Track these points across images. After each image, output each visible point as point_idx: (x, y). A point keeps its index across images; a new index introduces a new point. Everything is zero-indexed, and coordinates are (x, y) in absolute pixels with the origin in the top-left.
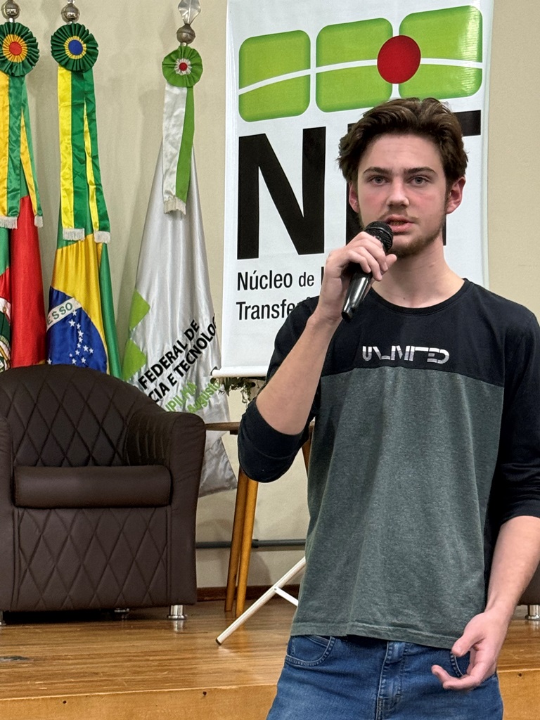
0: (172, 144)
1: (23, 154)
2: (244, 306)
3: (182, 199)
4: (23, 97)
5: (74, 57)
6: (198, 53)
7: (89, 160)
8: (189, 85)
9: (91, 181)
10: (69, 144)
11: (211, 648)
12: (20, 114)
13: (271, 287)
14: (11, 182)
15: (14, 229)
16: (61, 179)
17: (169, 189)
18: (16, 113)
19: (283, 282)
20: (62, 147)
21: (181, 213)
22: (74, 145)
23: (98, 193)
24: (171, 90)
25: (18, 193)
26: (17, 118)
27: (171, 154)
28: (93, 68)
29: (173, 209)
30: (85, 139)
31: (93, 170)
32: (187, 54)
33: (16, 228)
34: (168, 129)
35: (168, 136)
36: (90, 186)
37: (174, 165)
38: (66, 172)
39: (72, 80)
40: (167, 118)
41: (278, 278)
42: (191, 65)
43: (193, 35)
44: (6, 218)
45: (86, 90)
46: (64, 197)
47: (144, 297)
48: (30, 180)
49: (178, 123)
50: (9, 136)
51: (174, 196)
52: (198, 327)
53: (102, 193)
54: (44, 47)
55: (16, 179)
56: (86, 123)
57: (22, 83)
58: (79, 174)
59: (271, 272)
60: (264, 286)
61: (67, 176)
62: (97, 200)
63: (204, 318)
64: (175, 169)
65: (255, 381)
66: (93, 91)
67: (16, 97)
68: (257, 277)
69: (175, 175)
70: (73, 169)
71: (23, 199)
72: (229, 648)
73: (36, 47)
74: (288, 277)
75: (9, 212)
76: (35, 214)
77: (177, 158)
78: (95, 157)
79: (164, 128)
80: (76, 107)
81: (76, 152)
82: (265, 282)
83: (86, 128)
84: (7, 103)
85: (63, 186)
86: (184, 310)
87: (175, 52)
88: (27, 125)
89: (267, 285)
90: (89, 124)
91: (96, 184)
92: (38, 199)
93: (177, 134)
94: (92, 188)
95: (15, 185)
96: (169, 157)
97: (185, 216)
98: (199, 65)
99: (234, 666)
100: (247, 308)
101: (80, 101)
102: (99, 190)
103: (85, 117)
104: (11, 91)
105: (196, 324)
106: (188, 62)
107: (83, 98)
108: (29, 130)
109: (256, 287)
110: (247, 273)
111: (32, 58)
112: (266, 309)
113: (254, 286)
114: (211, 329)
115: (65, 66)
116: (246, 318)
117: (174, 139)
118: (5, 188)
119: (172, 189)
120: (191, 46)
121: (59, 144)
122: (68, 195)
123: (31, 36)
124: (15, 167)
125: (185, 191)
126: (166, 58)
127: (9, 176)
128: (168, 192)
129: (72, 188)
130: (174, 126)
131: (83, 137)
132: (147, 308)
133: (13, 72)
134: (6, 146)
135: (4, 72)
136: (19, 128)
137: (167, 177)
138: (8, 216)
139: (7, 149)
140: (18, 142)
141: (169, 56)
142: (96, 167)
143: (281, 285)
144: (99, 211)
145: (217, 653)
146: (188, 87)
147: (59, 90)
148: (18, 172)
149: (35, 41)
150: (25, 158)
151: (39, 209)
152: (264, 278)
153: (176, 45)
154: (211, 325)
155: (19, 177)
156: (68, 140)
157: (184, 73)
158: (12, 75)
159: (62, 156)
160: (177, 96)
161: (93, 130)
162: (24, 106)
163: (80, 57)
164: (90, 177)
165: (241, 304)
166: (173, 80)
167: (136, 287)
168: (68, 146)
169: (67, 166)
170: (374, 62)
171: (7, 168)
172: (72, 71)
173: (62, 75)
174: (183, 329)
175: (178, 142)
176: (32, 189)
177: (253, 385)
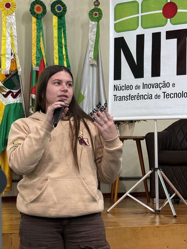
0: (92, 41)
1: (41, 45)
2: (116, 96)
3: (95, 60)
4: (41, 26)
5: (58, 12)
6: (101, 10)
7: (64, 47)
8: (98, 21)
9: (64, 54)
10: (57, 41)
11: (105, 214)
12: (40, 32)
13: (125, 90)
14: (37, 55)
15: (38, 71)
16: (54, 54)
17: (91, 57)
18: (39, 31)
19: (129, 88)
20: (55, 43)
21: (95, 65)
22: (58, 42)
23: (67, 58)
24: (92, 23)
25: (39, 59)
26: (39, 33)
27: (92, 45)
28: (65, 15)
29: (93, 64)
30: (62, 40)
31: (65, 50)
32: (97, 10)
33: (39, 70)
34: (90, 36)
35: (91, 38)
36: (64, 56)
37: (93, 49)
38: (56, 51)
39: (58, 20)
40: (90, 32)
41: (128, 87)
42: (99, 14)
43: (99, 3)
44: (36, 67)
45: (63, 23)
46: (55, 60)
47: (83, 94)
48: (44, 54)
49: (94, 34)
50: (37, 39)
51: (93, 59)
52: (101, 104)
53: (68, 58)
54: (48, 8)
55: (39, 54)
56: (63, 34)
57: (41, 21)
58: (60, 52)
59: (125, 84)
60: (123, 89)
61: (56, 53)
62: (67, 61)
63: (103, 101)
64: (93, 50)
65: (120, 122)
66: (65, 23)
67: (39, 26)
68: (120, 86)
69: (93, 52)
70: (58, 50)
71: (41, 60)
72: (111, 214)
73: (46, 8)
74: (131, 86)
75: (36, 65)
76: (45, 66)
77: (94, 46)
78: (66, 46)
79: (89, 35)
80: (59, 29)
81: (59, 44)
82: (123, 88)
83: (63, 36)
84: (36, 28)
85: (55, 56)
86: (96, 98)
87: (93, 10)
88: (43, 35)
89: (124, 89)
90: (64, 35)
91: (66, 55)
92: (46, 61)
93: (94, 38)
94: (65, 56)
95: (39, 56)
96: (91, 46)
97: (97, 66)
98: (102, 14)
99: (112, 220)
100: (117, 97)
101: (61, 27)
102: (67, 57)
103: (62, 32)
104: (37, 23)
105: (100, 103)
106: (97, 13)
107: (62, 26)
108: (43, 36)
109: (120, 90)
110: (117, 85)
111: (44, 12)
112: (124, 97)
113: (119, 89)
114: (105, 104)
115: (55, 15)
116: (117, 101)
117: (93, 39)
118: (35, 57)
119: (92, 56)
120: (99, 7)
121: (53, 42)
122: (57, 59)
123: (44, 5)
124: (38, 50)
125: (97, 57)
126: (90, 12)
127: (36, 53)
128: (91, 58)
129: (58, 57)
130: (93, 35)
131: (62, 39)
132: (83, 97)
133: (38, 17)
134: (35, 43)
135: (35, 17)
136: (40, 36)
137: (90, 52)
138: (36, 66)
139: (36, 43)
140: (39, 41)
141: (91, 11)
142: (66, 49)
143: (129, 89)
144: (67, 65)
145: (107, 216)
146: (97, 22)
147: (53, 23)
148: (39, 51)
149: (45, 6)
150: (42, 46)
151: (47, 64)
152: (123, 87)
153: (93, 7)
154: (105, 103)
155: (40, 53)
156: (57, 40)
157: (96, 16)
158: (37, 18)
159: (54, 46)
160: (94, 25)
161: (65, 37)
162: (42, 29)
163: (61, 11)
164: (64, 53)
165: (115, 96)
166: (92, 19)
167: (80, 90)
168: (56, 42)
169: (56, 49)
170: (161, 11)
171: (36, 50)
172: (58, 16)
173: (54, 18)
174: (96, 104)
175: (94, 41)
176: (44, 57)
177: (120, 124)
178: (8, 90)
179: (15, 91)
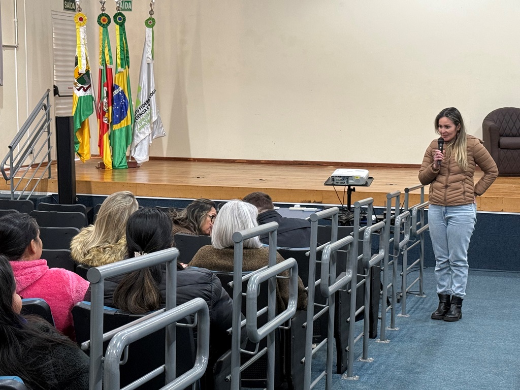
4: (107, 32)
8: (152, 27)
22: (120, 45)
28: (125, 24)
32: (151, 19)
43: (153, 13)
44: (101, 66)
45: (123, 29)
54: (112, 19)
57: (106, 29)
70: (120, 52)
98: (155, 22)
104: (104, 31)
107: (122, 32)
111: (109, 22)
115: (117, 24)
126: (146, 20)
129: (120, 57)
133: (104, 26)
135: (101, 27)
142: (127, 51)
147: (116, 30)
149: (109, 18)
151: (111, 63)
157: (151, 24)
163: (121, 21)
166: (148, 26)
173: (117, 27)
178: (80, 85)
179: (86, 86)
